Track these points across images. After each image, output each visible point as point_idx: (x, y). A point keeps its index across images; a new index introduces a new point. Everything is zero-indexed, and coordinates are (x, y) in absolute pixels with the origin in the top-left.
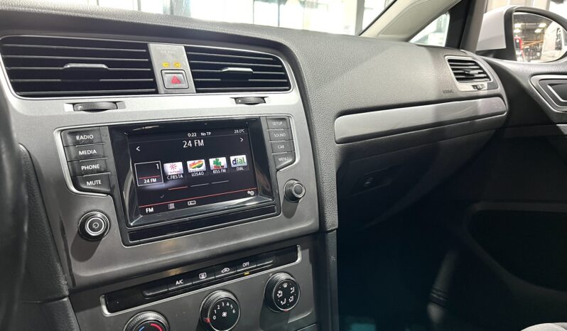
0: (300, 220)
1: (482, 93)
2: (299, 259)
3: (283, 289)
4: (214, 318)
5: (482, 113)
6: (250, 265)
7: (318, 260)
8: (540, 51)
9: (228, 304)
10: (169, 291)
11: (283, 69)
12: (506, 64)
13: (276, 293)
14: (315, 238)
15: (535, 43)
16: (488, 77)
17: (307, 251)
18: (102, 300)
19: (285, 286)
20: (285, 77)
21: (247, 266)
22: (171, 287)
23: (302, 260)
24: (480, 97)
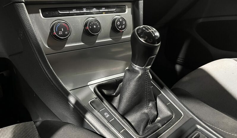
3: (120, 21)
4: (90, 27)
6: (105, 9)
9: (96, 23)
10: (70, 13)
13: (117, 23)
17: (130, 9)
18: (40, 11)
19: (121, 20)
21: (104, 10)
22: (70, 11)
23: (128, 12)
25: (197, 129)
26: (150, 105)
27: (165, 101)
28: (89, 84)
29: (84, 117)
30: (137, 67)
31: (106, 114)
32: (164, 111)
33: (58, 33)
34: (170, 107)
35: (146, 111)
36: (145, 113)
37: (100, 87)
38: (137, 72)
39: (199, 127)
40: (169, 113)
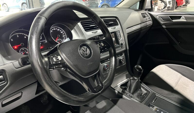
0: (123, 48)
1: (148, 20)
2: (123, 55)
5: (148, 24)
7: (126, 55)
8: (157, 3)
11: (117, 21)
12: (151, 13)
13: (121, 60)
14: (125, 51)
15: (156, 1)
16: (148, 16)
17: (124, 54)
20: (117, 23)
24: (147, 21)
25: (156, 96)
26: (140, 90)
27: (144, 88)
28: (118, 85)
29: (122, 96)
31: (128, 94)
32: (144, 92)
33: (106, 69)
34: (146, 90)
35: (139, 92)
36: (138, 93)
37: (122, 85)
38: (136, 80)
39: (156, 95)
40: (146, 92)
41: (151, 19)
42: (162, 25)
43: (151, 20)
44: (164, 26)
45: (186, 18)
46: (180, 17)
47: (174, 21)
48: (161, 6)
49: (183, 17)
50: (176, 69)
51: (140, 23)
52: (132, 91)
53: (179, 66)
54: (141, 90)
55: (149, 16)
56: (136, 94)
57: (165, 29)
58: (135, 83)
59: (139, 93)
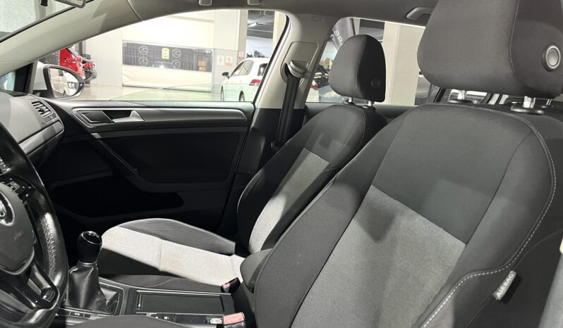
1: (53, 121)
16: (50, 110)
24: (53, 124)
25: (138, 293)
26: (99, 293)
27: (105, 287)
29: (65, 322)
30: (87, 264)
31: (76, 314)
32: (109, 294)
34: (112, 289)
35: (98, 300)
36: (98, 302)
38: (89, 269)
39: (138, 291)
40: (114, 293)
41: (58, 117)
42: (89, 131)
43: (58, 121)
44: (96, 135)
45: (142, 115)
46: (127, 114)
47: (116, 121)
48: (61, 83)
49: (134, 111)
50: (146, 229)
51: (40, 128)
52: (82, 302)
53: (151, 221)
54: (101, 292)
55: (53, 111)
56: (94, 306)
57: (101, 141)
58: (87, 278)
59: (100, 301)
